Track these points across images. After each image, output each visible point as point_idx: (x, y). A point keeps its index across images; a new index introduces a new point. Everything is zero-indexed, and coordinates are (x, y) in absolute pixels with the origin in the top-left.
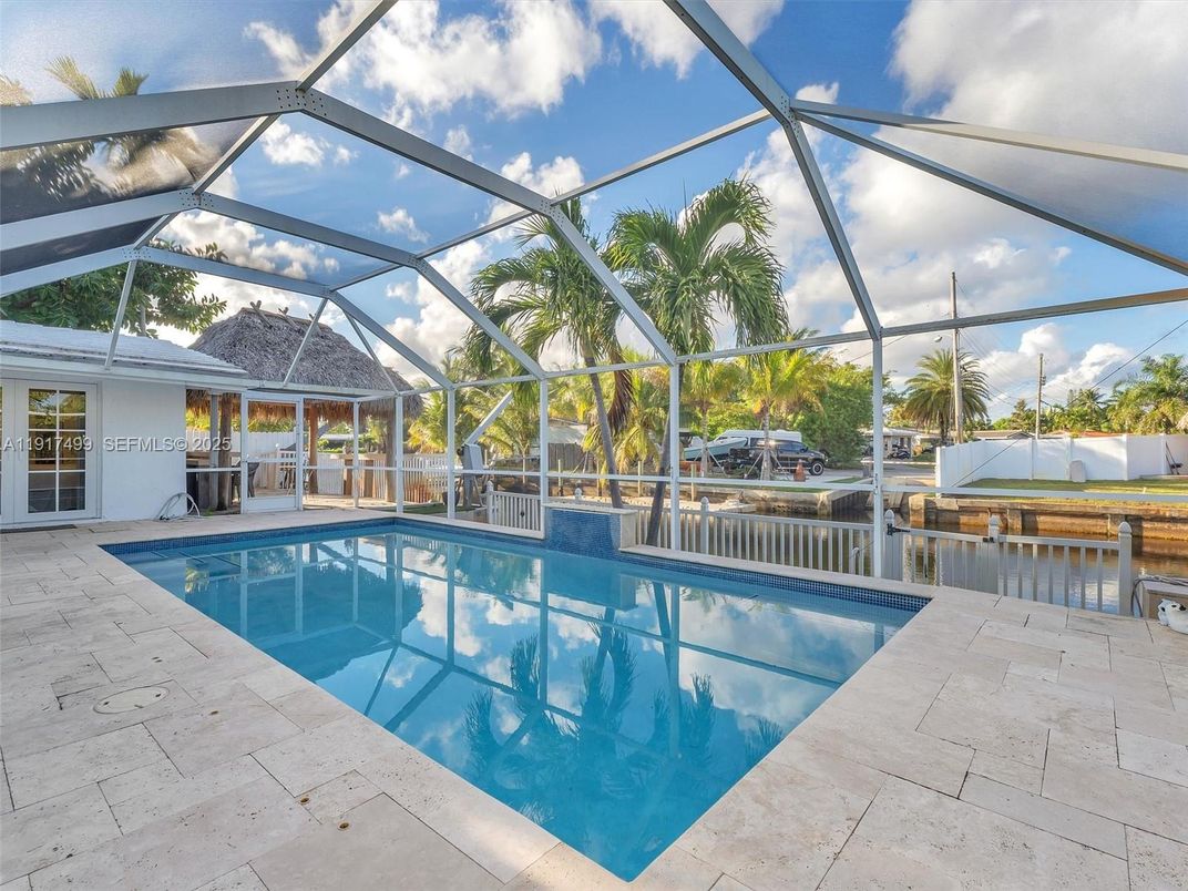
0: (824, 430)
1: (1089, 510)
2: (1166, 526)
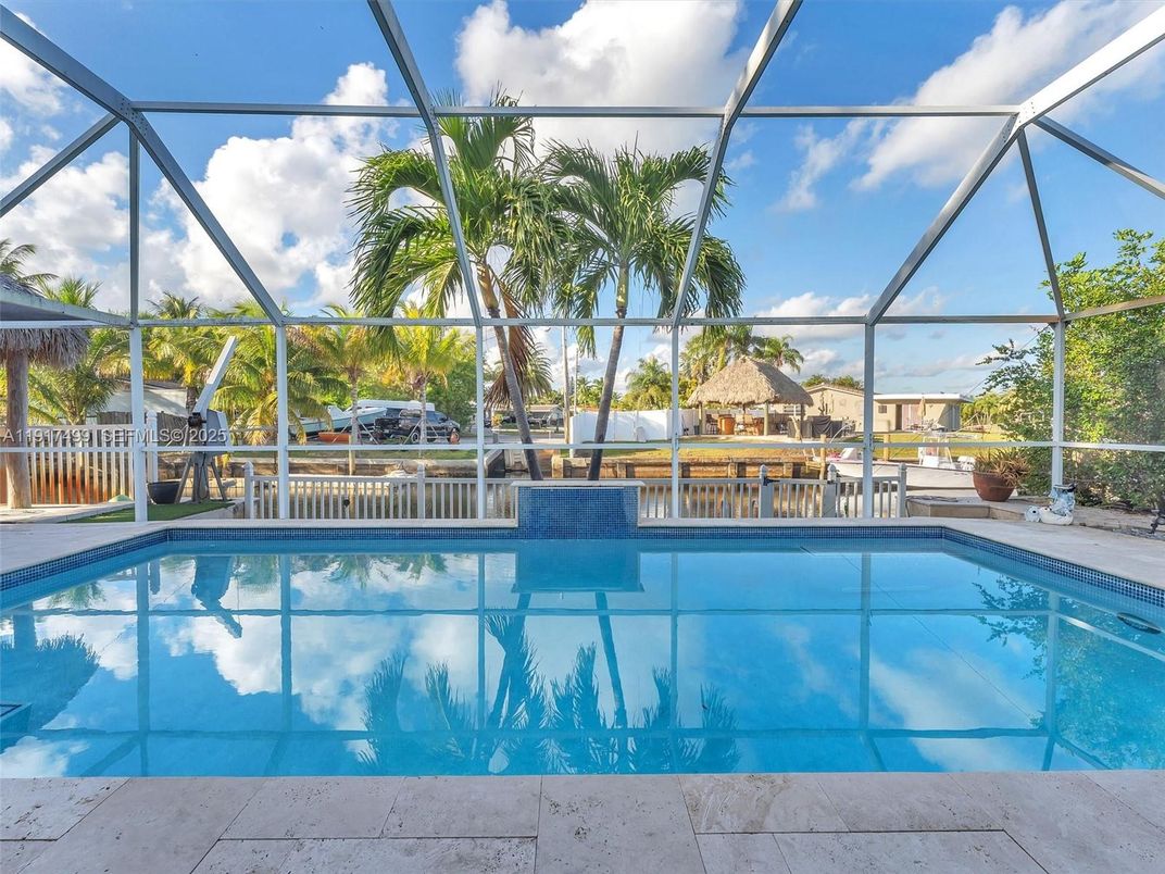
0: (448, 401)
1: (664, 461)
2: (701, 468)
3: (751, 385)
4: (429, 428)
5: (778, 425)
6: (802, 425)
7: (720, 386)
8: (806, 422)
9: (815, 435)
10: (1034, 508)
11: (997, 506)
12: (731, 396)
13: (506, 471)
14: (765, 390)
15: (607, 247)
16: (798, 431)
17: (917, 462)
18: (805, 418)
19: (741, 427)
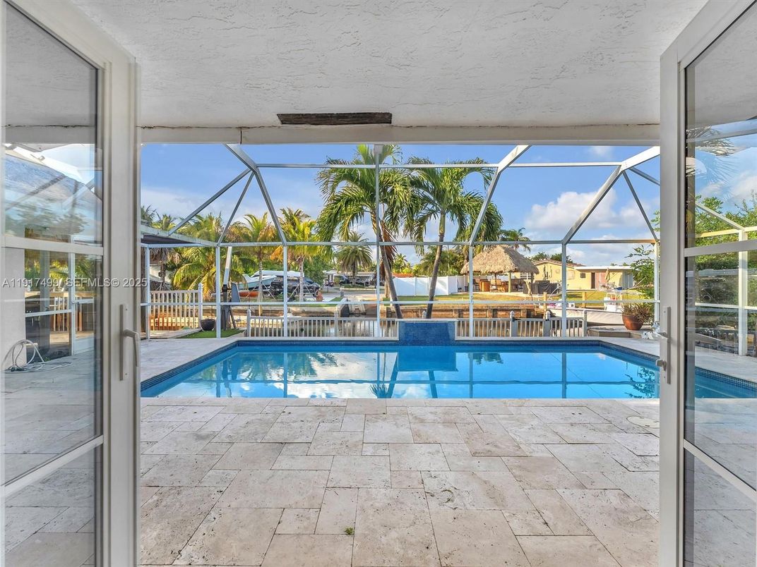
3: (500, 261)
4: (305, 288)
5: (517, 286)
6: (532, 285)
7: (481, 262)
8: (534, 285)
9: (540, 292)
10: (645, 332)
11: (634, 332)
12: (488, 268)
13: (350, 314)
14: (508, 264)
15: (432, 202)
16: (529, 290)
17: (603, 309)
18: (534, 282)
19: (494, 287)
